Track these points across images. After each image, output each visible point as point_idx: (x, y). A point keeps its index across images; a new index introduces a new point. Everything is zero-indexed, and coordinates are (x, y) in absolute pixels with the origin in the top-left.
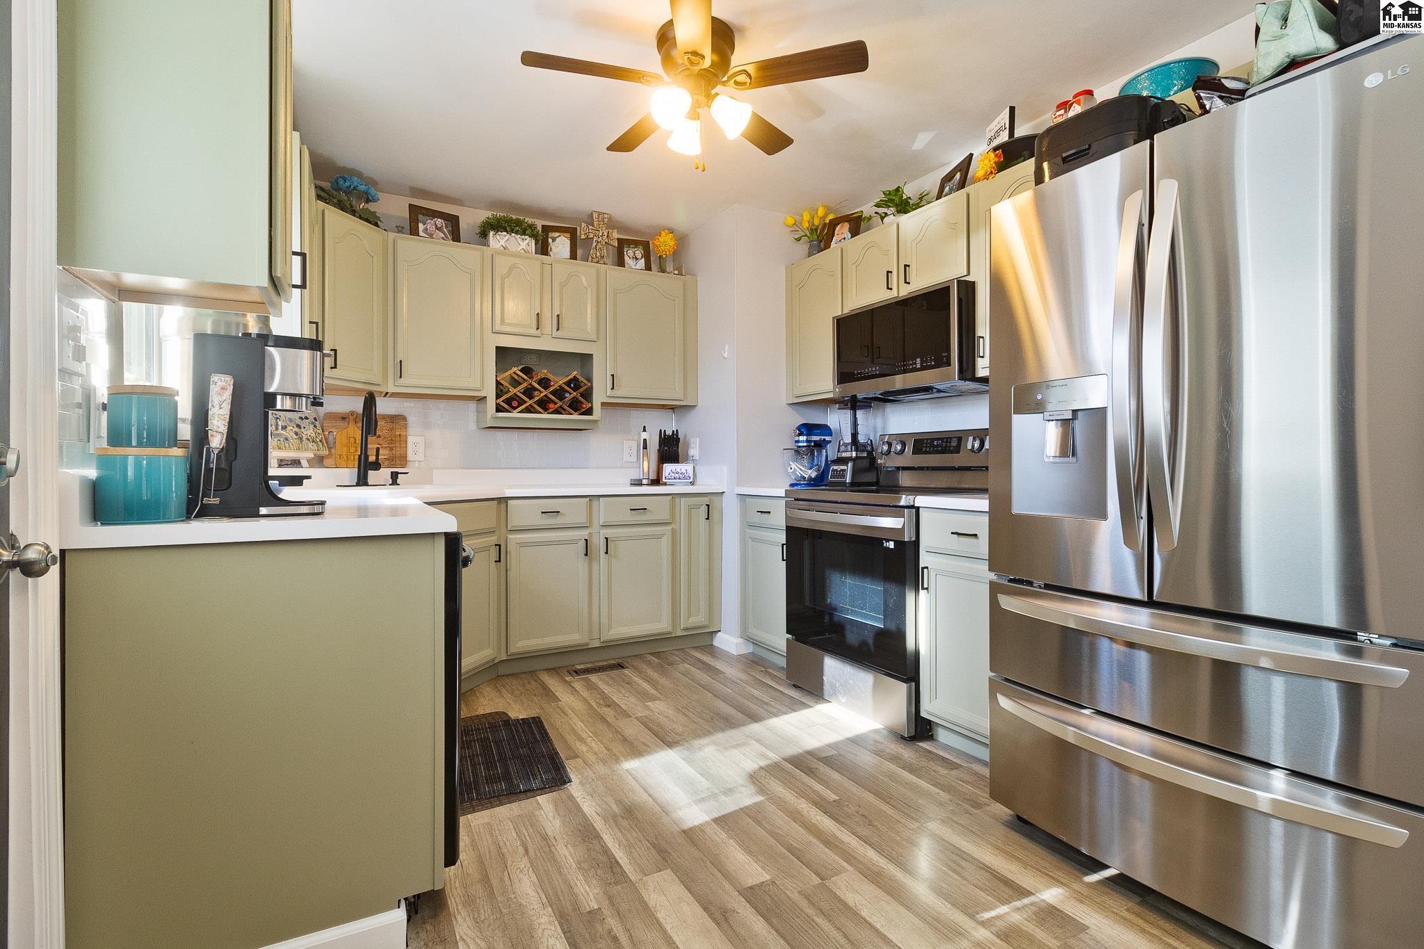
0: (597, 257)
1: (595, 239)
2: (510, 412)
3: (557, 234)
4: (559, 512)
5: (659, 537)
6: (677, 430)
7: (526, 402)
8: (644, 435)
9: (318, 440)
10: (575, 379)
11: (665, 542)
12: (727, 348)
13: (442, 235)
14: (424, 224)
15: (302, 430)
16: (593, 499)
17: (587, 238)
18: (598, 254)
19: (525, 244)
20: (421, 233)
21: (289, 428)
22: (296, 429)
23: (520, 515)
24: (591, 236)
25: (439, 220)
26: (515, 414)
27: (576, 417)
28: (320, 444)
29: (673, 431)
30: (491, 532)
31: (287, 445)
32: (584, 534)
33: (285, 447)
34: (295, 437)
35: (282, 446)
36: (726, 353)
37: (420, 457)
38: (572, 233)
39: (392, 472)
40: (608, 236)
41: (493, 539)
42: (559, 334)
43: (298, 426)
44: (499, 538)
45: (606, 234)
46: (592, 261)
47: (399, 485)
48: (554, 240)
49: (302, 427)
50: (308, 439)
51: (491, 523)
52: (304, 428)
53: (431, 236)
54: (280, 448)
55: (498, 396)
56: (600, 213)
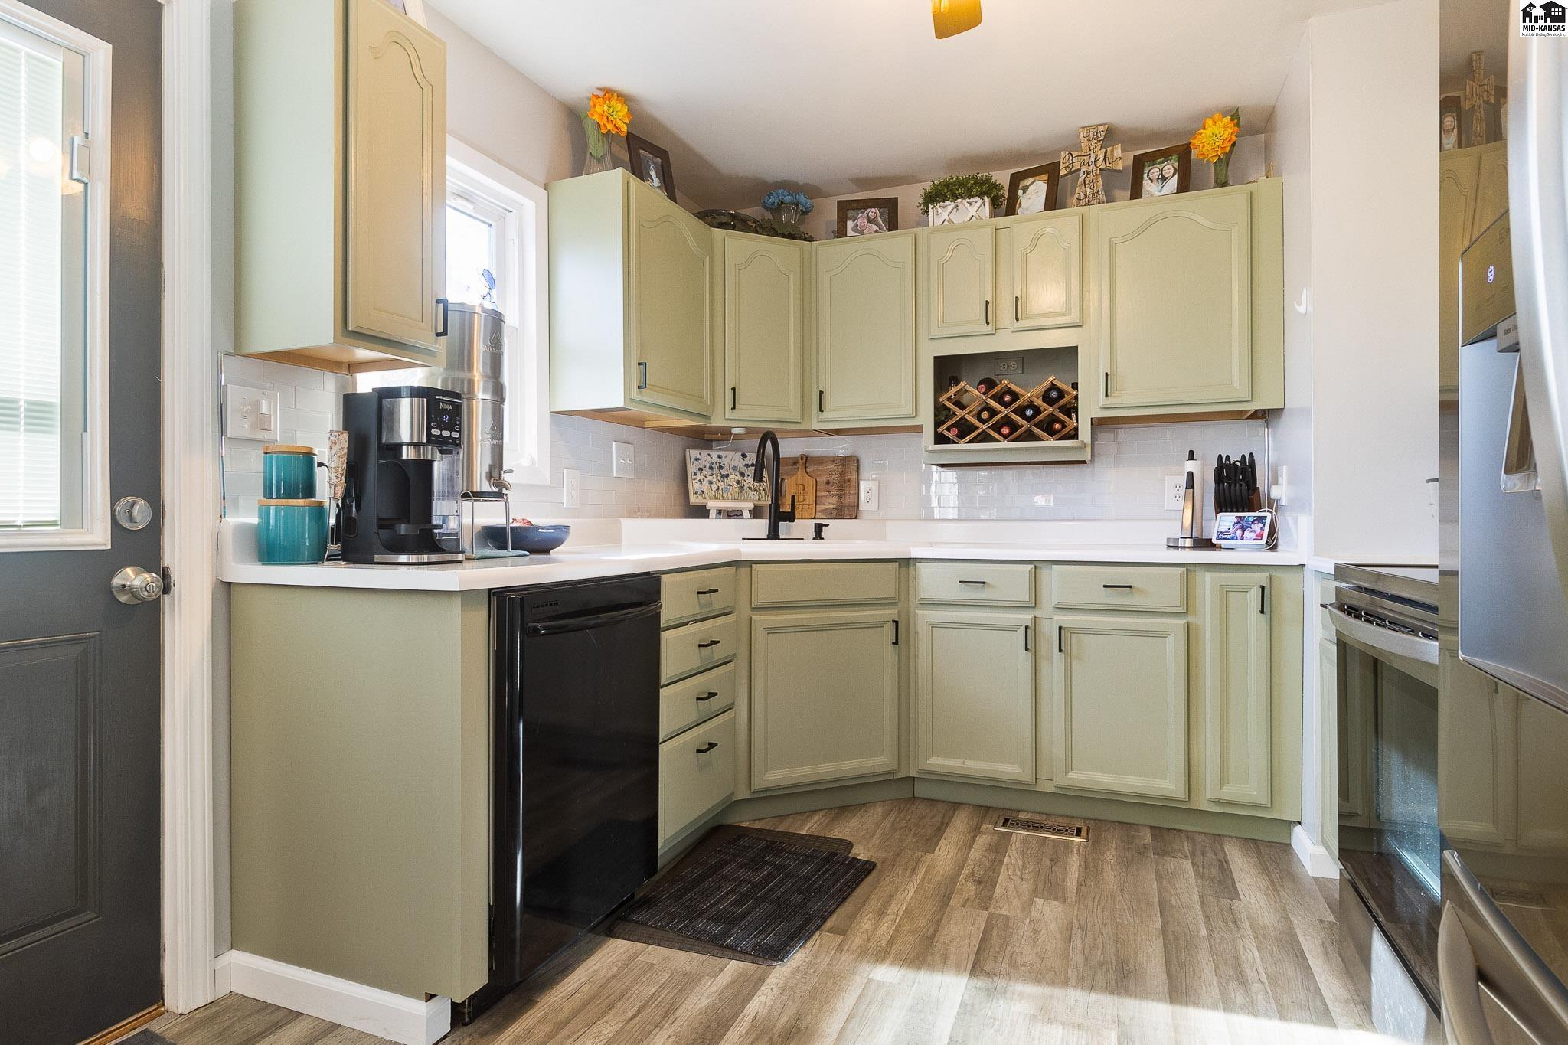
0: (1086, 196)
1: (1084, 169)
2: (957, 443)
3: (1031, 180)
4: (984, 583)
5: (1162, 635)
6: (1251, 455)
7: (977, 428)
8: (1190, 466)
9: (761, 488)
10: (1053, 387)
11: (1173, 645)
12: (1304, 297)
13: (876, 228)
14: (854, 221)
15: (745, 478)
16: (1041, 565)
17: (1070, 172)
18: (1088, 190)
19: (976, 209)
20: (850, 232)
21: (731, 477)
22: (739, 478)
23: (931, 583)
24: (1076, 166)
25: (873, 210)
26: (962, 445)
27: (1052, 443)
28: (763, 493)
29: (1243, 456)
30: (891, 603)
31: (725, 495)
32: (1026, 618)
33: (722, 497)
34: (736, 485)
35: (720, 496)
36: (1303, 306)
37: (873, 506)
38: (1051, 171)
39: (815, 524)
40: (1105, 159)
41: (891, 613)
42: (1022, 324)
43: (742, 474)
44: (899, 614)
45: (1101, 156)
46: (1078, 205)
47: (823, 539)
48: (1025, 190)
49: (746, 475)
50: (750, 488)
51: (888, 591)
52: (748, 475)
53: (862, 232)
54: (716, 498)
55: (937, 424)
56: (1089, 128)
